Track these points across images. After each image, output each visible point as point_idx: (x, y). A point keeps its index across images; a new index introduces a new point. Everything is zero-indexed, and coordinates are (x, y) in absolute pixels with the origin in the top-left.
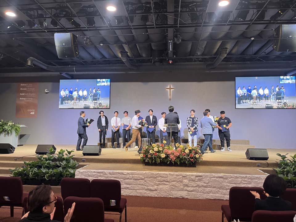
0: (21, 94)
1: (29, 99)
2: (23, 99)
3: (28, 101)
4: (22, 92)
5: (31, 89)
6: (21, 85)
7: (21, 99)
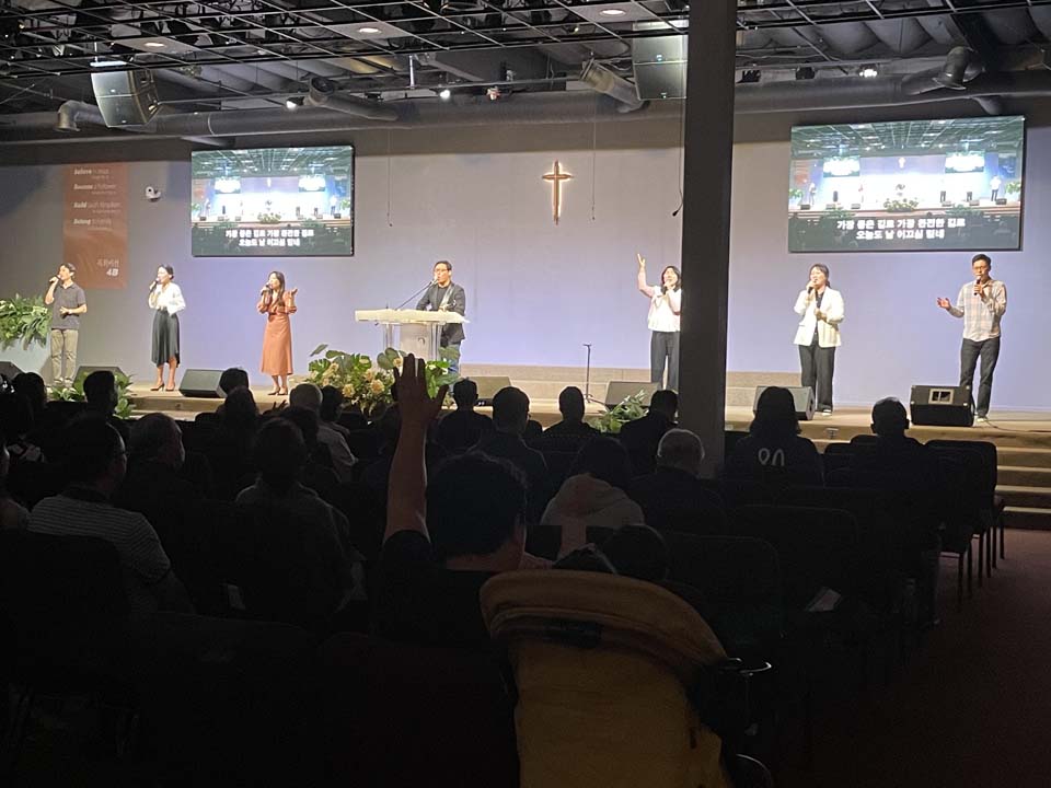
0: (76, 205)
1: (102, 221)
2: (82, 222)
3: (97, 229)
4: (81, 196)
5: (104, 186)
6: (76, 172)
7: (76, 221)
